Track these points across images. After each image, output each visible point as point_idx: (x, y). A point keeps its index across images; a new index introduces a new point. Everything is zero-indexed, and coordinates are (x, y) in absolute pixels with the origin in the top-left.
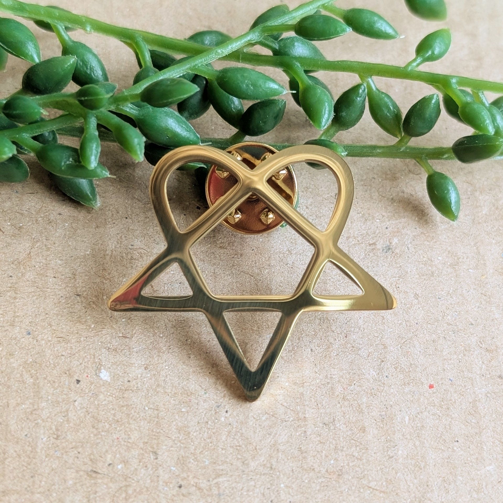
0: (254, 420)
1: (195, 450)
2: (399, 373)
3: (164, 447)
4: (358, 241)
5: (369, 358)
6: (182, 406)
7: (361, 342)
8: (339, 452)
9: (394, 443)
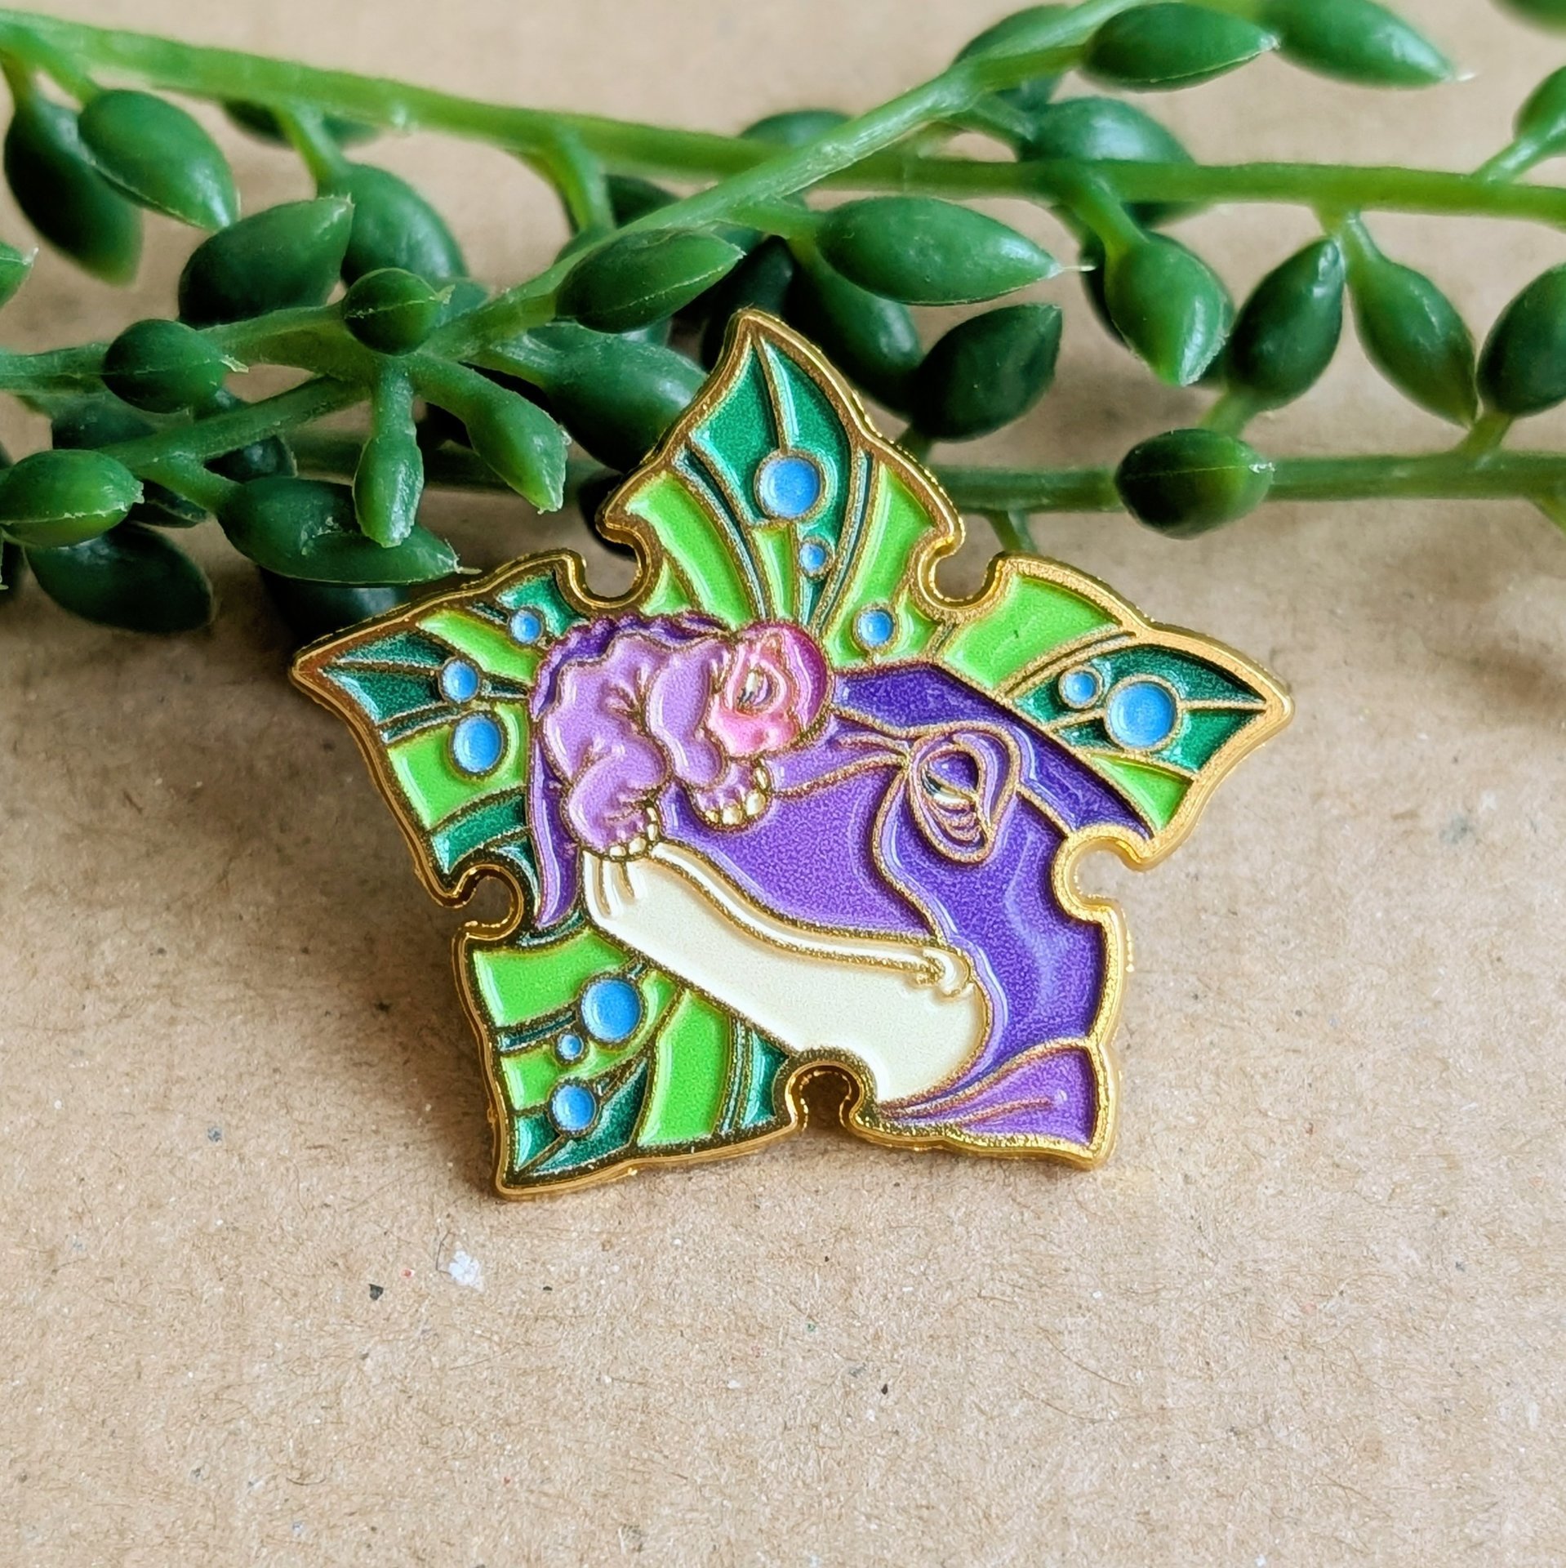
0: (983, 1419)
1: (774, 1518)
2: (1504, 1254)
3: (666, 1511)
5: (1394, 1203)
6: (730, 1370)
8: (1286, 1526)
9: (1488, 1495)
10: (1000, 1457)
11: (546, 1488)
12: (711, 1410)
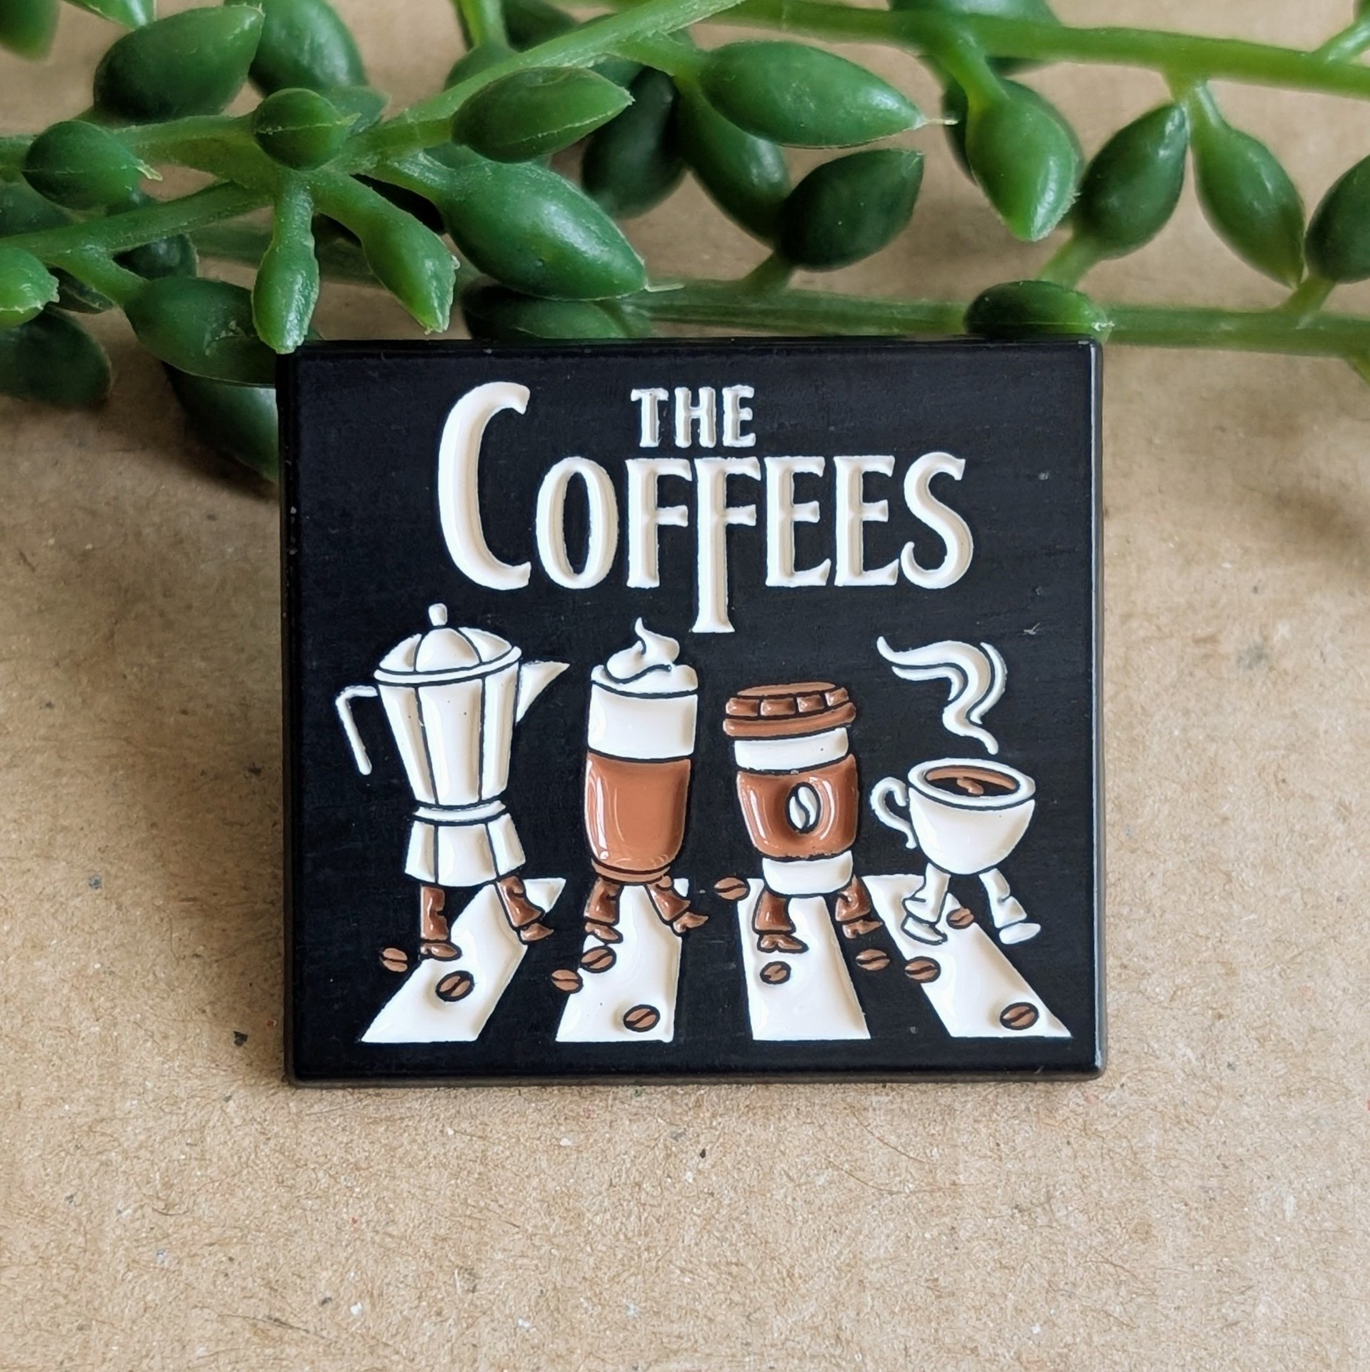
0: (791, 1185)
1: (597, 1268)
2: (1273, 1056)
3: (499, 1256)
4: (1159, 628)
5: (1174, 1004)
6: (563, 1129)
7: (1151, 953)
8: (1060, 1298)
9: (1244, 1279)
10: (805, 1221)
11: (390, 1229)
12: (544, 1165)
